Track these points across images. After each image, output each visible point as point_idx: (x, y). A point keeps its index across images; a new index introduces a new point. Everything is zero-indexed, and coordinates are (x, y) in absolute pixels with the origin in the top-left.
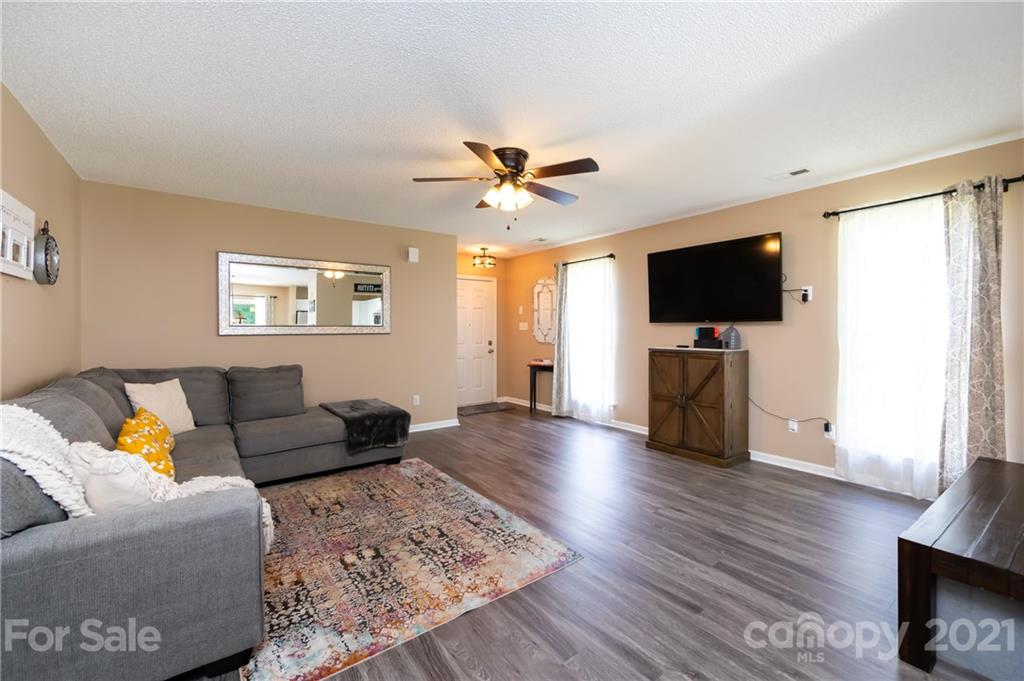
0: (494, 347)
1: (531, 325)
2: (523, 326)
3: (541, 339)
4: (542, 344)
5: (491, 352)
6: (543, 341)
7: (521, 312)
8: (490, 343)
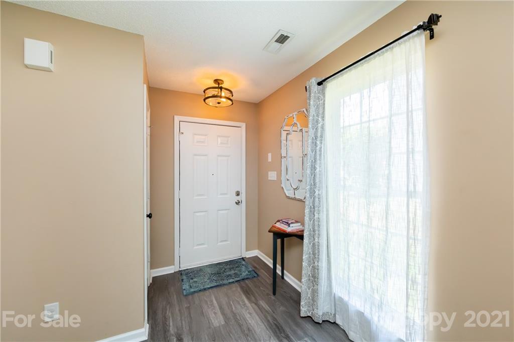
0: (243, 197)
1: (279, 175)
2: (272, 176)
3: (290, 193)
4: (292, 199)
5: (238, 203)
6: (292, 196)
7: (270, 160)
8: (238, 194)
